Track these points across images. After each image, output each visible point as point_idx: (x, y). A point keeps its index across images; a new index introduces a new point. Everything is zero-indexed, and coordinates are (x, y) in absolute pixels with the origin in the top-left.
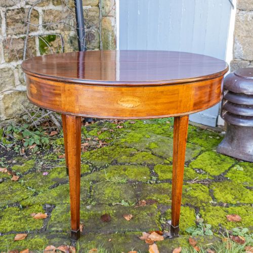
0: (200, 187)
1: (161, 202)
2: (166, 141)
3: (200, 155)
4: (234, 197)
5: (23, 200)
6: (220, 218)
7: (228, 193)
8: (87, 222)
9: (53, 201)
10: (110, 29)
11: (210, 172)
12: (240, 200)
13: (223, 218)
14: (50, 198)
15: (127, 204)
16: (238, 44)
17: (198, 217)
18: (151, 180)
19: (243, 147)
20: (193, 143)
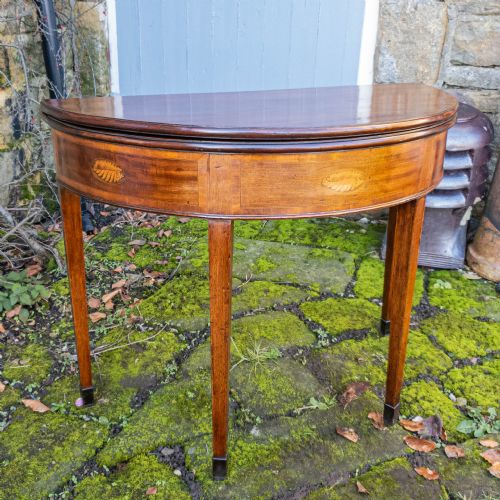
1: (373, 382)
2: (280, 250)
3: (357, 269)
4: (474, 341)
5: (97, 452)
7: (461, 336)
8: (284, 467)
9: (170, 437)
10: (98, 28)
12: (488, 345)
14: (158, 430)
15: (322, 406)
16: (387, 56)
17: (452, 396)
18: (319, 339)
19: (433, 244)
20: (330, 248)
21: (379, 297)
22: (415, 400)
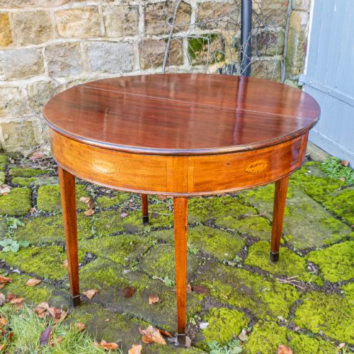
0: (288, 292)
1: (214, 294)
2: (309, 209)
4: (322, 322)
6: (267, 345)
7: (320, 314)
10: (298, 29)
11: (326, 273)
12: (328, 330)
13: (272, 346)
14: (99, 246)
15: (169, 283)
17: (244, 331)
18: (232, 260)
20: (344, 222)
21: (316, 263)
22: (218, 317)
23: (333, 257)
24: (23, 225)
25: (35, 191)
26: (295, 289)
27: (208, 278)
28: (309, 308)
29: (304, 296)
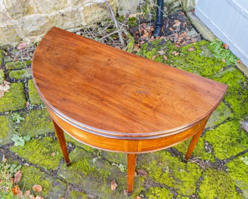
0: (195, 170)
1: (151, 176)
7: (214, 188)
11: (217, 152)
15: (122, 169)
20: (226, 104)
21: (211, 143)
22: (155, 195)
23: (220, 137)
24: (24, 119)
25: (26, 85)
26: (198, 167)
27: (146, 161)
28: (208, 184)
29: (204, 173)
